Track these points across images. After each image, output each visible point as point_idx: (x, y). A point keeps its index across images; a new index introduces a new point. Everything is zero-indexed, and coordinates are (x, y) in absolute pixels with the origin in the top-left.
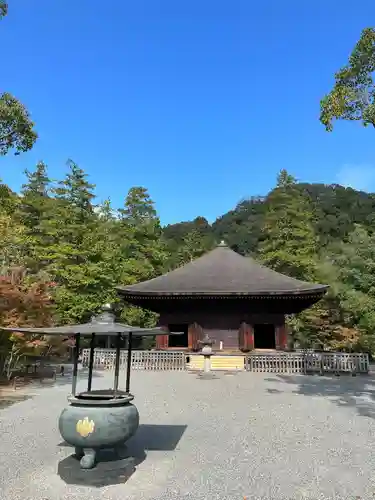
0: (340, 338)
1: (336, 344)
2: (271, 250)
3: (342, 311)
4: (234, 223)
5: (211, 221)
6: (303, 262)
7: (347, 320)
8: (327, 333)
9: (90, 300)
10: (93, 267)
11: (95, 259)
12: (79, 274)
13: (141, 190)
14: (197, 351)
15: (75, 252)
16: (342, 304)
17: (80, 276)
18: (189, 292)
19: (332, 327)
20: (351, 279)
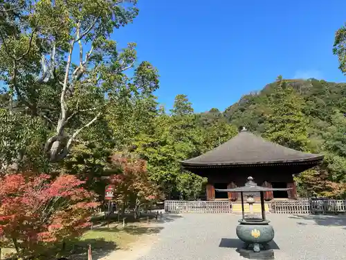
0: (329, 189)
1: (328, 194)
2: (275, 131)
3: (330, 171)
4: (239, 111)
5: (222, 111)
6: (299, 138)
7: (335, 177)
8: (319, 186)
9: (162, 169)
10: (163, 149)
11: (163, 144)
12: (154, 154)
13: (182, 96)
14: (235, 201)
15: (151, 140)
16: (330, 166)
17: (156, 155)
18: (228, 162)
19: (323, 182)
20: (335, 149)
